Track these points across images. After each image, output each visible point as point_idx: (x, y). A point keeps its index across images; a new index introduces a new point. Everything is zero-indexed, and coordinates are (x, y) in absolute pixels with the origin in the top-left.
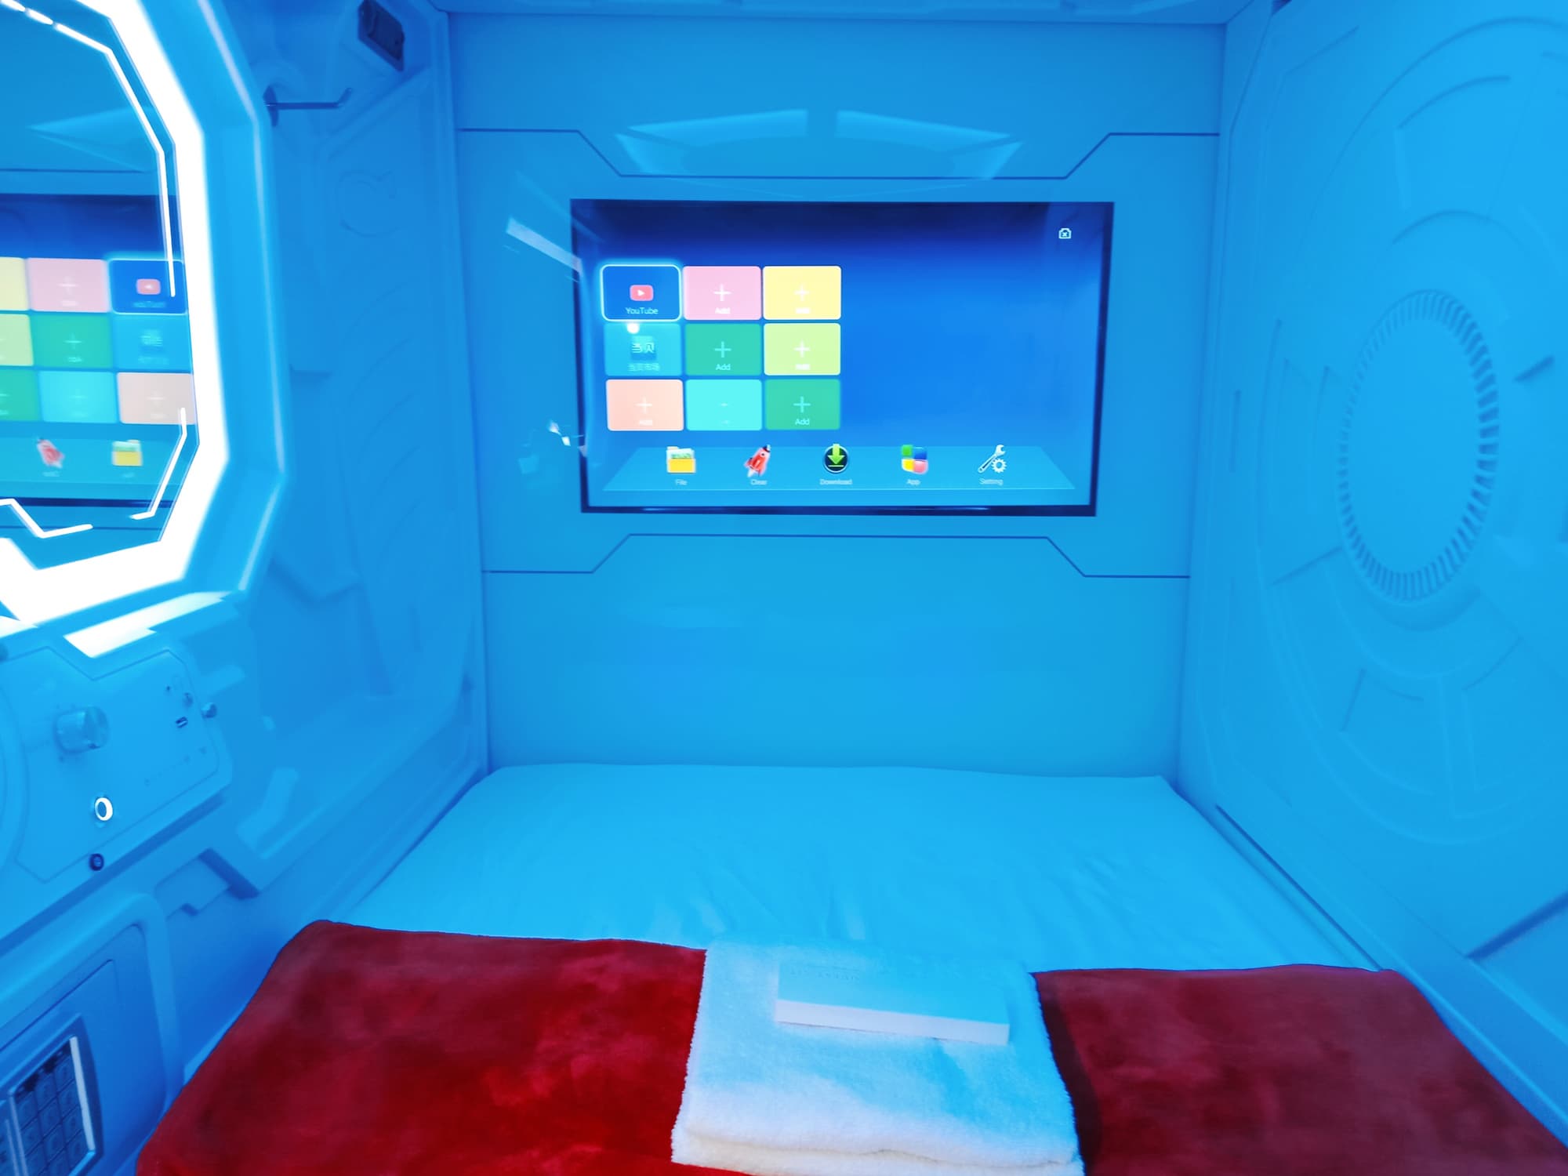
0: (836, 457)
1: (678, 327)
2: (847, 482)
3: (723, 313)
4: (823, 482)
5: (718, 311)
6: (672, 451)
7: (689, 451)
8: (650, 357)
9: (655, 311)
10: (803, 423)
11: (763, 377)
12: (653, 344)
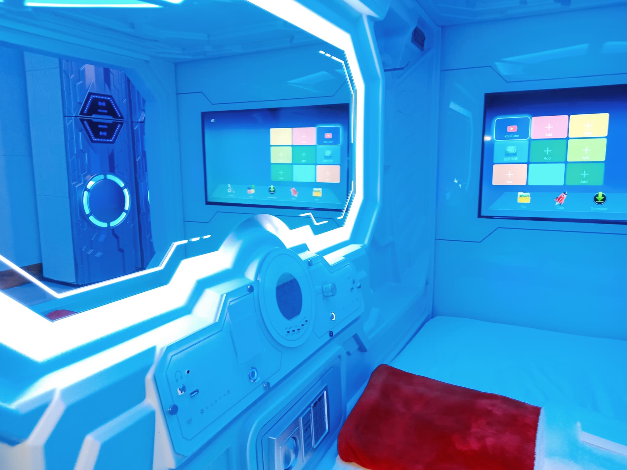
0: (600, 197)
1: (527, 142)
2: (604, 209)
3: (549, 135)
4: (592, 209)
5: (547, 135)
6: (520, 193)
7: (528, 194)
8: (514, 155)
9: (518, 136)
10: (585, 182)
11: (566, 163)
12: (515, 149)
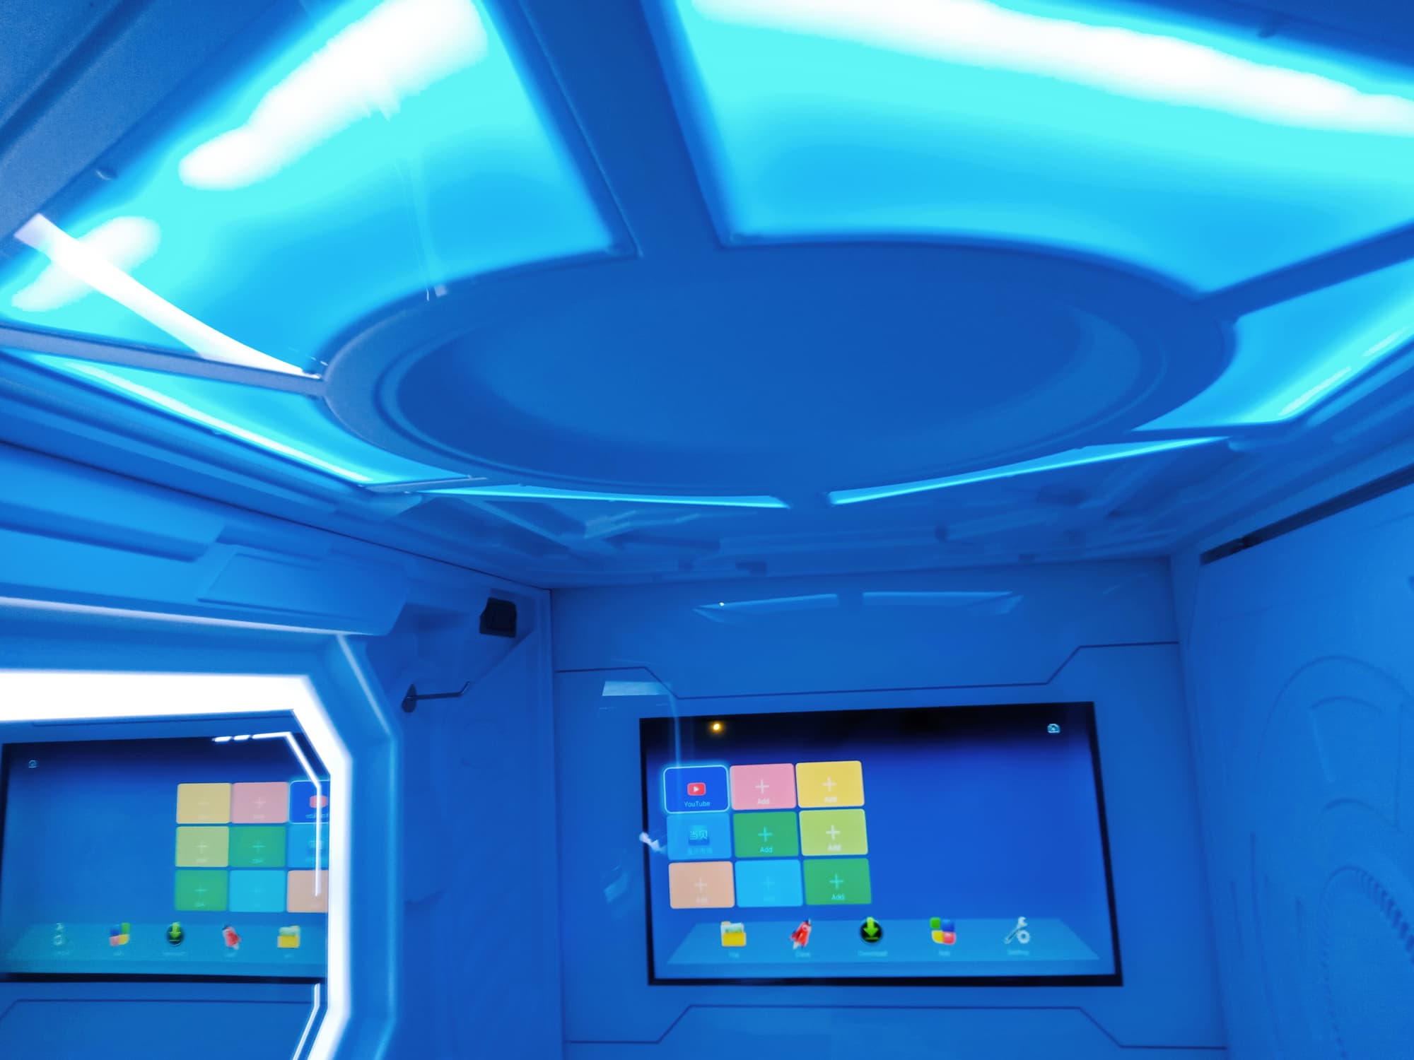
0: (871, 930)
1: (728, 817)
2: (884, 954)
3: (764, 803)
4: (862, 954)
5: (760, 802)
6: (725, 926)
7: (739, 926)
8: (705, 842)
9: (708, 804)
10: (839, 899)
11: (801, 858)
12: (706, 832)
